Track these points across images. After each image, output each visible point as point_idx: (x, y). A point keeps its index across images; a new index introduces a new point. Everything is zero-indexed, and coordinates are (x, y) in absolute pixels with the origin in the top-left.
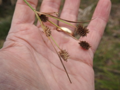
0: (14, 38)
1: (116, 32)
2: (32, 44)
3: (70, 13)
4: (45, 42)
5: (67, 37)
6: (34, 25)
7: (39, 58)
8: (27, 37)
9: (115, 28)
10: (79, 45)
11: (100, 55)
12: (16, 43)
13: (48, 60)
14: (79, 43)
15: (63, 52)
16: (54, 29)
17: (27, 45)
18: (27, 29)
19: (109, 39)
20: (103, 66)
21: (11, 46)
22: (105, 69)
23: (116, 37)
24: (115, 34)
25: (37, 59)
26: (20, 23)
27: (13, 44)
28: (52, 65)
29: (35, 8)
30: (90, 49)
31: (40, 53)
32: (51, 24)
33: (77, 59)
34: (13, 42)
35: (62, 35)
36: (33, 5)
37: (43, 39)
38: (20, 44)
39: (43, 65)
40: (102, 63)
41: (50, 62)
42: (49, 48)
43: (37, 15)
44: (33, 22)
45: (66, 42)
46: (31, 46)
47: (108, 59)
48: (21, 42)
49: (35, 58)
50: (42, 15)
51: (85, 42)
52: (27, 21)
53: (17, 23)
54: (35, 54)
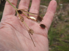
0: (4, 23)
1: (66, 19)
2: (14, 26)
3: (35, 9)
4: (21, 25)
5: (33, 22)
6: (15, 16)
7: (17, 33)
8: (11, 23)
9: (65, 17)
10: (40, 26)
11: (57, 32)
12: (5, 26)
13: (23, 34)
14: (40, 25)
15: (30, 30)
16: (26, 18)
17: (11, 27)
18: (11, 18)
19: (62, 23)
20: (59, 38)
21: (2, 28)
22: (60, 40)
23: (66, 21)
24: (65, 20)
25: (17, 34)
26: (7, 15)
27: (3, 26)
28: (25, 37)
29: (15, 7)
30: (46, 28)
31: (18, 31)
32: (24, 15)
33: (39, 34)
34: (4, 25)
35: (30, 21)
36: (14, 5)
37: (20, 23)
38: (7, 26)
39: (20, 37)
40: (58, 36)
41: (24, 36)
42: (23, 28)
43: (16, 10)
44: (15, 14)
45: (33, 24)
46: (13, 27)
47: (62, 34)
48: (7, 25)
49: (15, 34)
50: (19, 11)
51: (43, 24)
52: (11, 14)
53: (6, 15)
54: (15, 31)
